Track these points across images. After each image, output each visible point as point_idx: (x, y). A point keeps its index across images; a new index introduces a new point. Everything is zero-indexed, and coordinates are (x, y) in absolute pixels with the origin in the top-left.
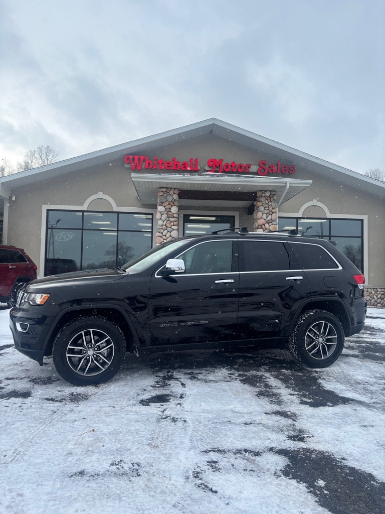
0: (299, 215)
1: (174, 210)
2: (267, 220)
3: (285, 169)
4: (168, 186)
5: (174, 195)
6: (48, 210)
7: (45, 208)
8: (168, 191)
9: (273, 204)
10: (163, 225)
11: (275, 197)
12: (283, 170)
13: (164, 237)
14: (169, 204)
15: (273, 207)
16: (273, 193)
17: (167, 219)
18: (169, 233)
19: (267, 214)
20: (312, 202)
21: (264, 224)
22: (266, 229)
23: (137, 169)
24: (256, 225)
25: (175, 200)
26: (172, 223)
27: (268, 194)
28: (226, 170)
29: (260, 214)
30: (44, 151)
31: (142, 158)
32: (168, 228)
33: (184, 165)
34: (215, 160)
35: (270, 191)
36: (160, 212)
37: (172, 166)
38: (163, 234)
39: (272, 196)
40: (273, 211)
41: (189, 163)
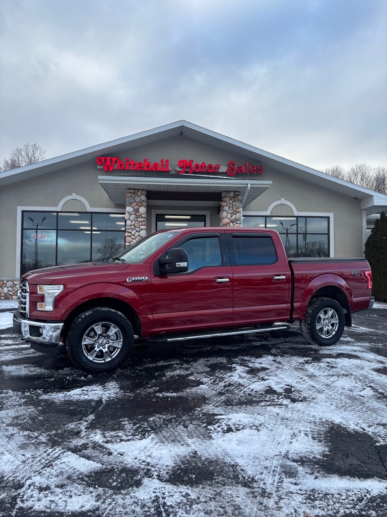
0: (268, 213)
1: (142, 210)
2: (231, 219)
3: (253, 169)
4: (137, 187)
5: (142, 196)
6: (23, 212)
7: (20, 209)
8: (136, 192)
9: (237, 204)
10: (131, 225)
11: (239, 198)
12: (251, 171)
13: (132, 237)
14: (137, 205)
15: (237, 207)
16: (237, 193)
17: (136, 219)
18: (137, 233)
19: (231, 213)
20: (279, 201)
21: (229, 224)
24: (222, 223)
25: (143, 201)
26: (140, 223)
27: (232, 194)
28: (197, 171)
29: (224, 214)
30: (30, 148)
31: (114, 159)
32: (136, 228)
33: (156, 166)
34: (186, 161)
35: (234, 192)
36: (129, 213)
37: (144, 167)
38: (132, 233)
39: (235, 196)
40: (237, 210)
41: (160, 163)
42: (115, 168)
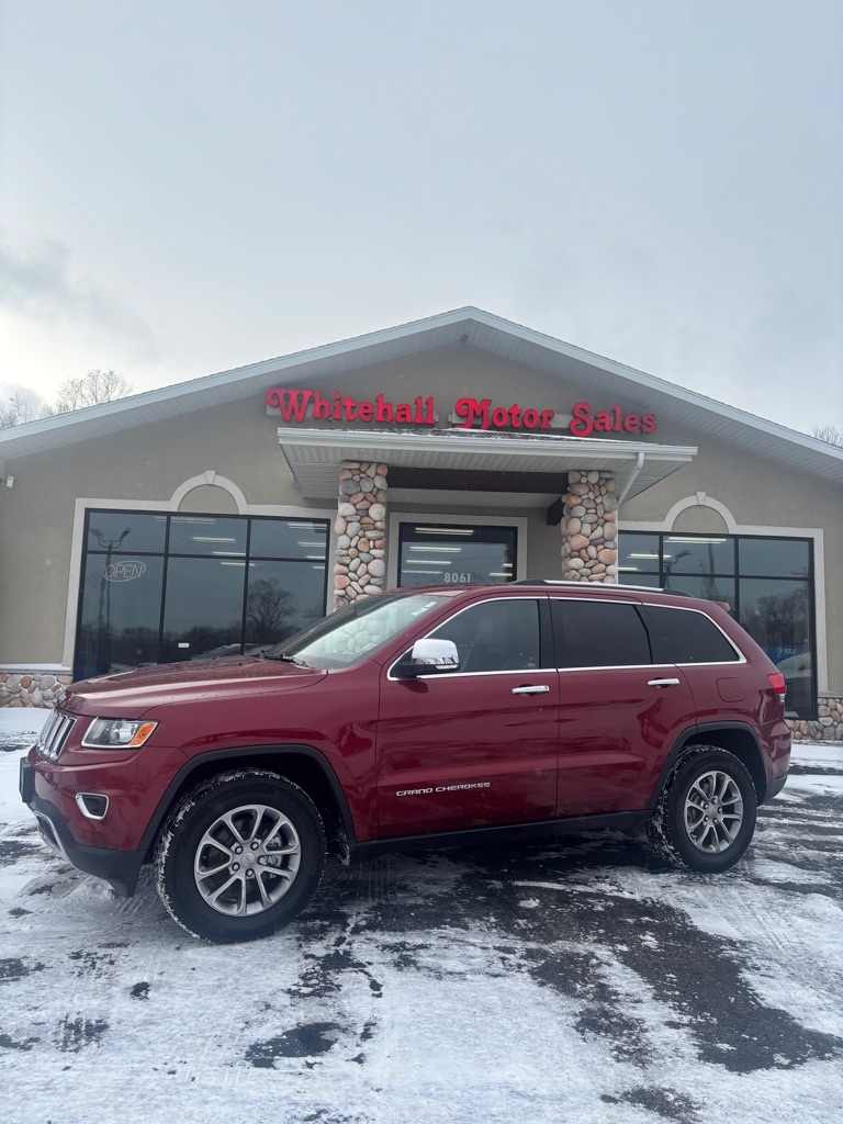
0: (666, 526)
1: (377, 512)
2: (592, 537)
3: (632, 422)
4: (365, 458)
5: (377, 478)
6: (88, 511)
7: (81, 504)
8: (363, 469)
9: (607, 501)
10: (350, 547)
11: (611, 486)
12: (627, 423)
13: (351, 575)
14: (365, 498)
15: (607, 509)
16: (607, 476)
17: (360, 533)
18: (363, 565)
19: (591, 524)
20: (694, 497)
21: (586, 548)
22: (591, 559)
23: (294, 417)
24: (566, 548)
25: (379, 490)
26: (371, 542)
27: (594, 478)
29: (575, 525)
30: (102, 381)
31: (307, 394)
32: (361, 555)
33: (403, 412)
34: (474, 400)
35: (600, 472)
36: (344, 517)
37: (376, 411)
38: (351, 567)
39: (602, 482)
40: (607, 516)
41: (413, 406)
42: (309, 414)
